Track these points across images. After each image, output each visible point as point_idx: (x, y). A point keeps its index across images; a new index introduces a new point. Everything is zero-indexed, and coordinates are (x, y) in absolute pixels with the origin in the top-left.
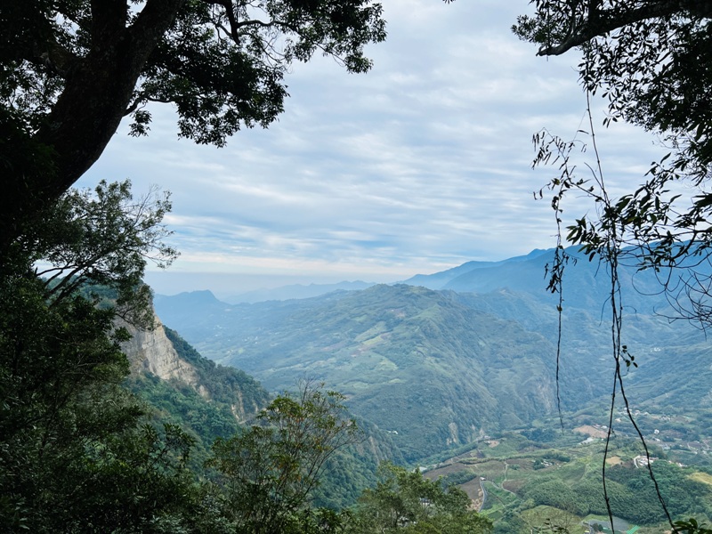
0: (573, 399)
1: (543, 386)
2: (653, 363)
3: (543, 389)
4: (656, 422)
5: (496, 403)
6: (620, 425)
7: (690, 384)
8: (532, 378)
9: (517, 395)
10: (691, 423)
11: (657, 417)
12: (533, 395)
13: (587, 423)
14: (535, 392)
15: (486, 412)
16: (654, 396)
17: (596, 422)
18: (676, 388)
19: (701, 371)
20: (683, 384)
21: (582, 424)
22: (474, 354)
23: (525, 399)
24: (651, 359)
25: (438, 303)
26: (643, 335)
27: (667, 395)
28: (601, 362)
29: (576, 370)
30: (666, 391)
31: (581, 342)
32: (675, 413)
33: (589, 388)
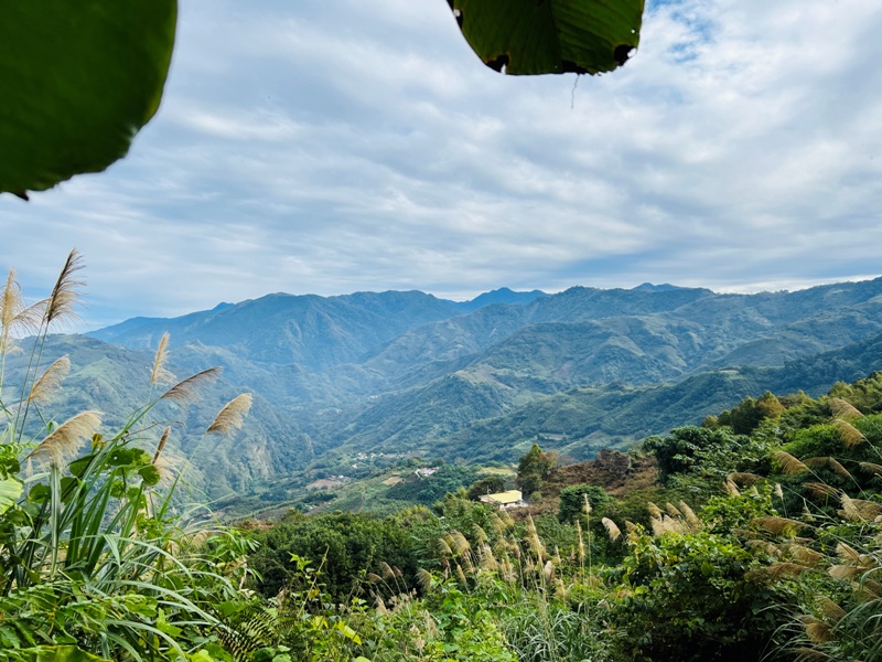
0: (294, 460)
1: (259, 448)
2: (373, 410)
3: (260, 452)
4: (393, 461)
5: (202, 478)
6: (357, 471)
7: (414, 422)
8: (247, 439)
9: (227, 462)
10: (426, 456)
11: (392, 456)
12: (248, 459)
13: (321, 476)
14: (251, 457)
15: (191, 488)
16: (381, 441)
17: (331, 473)
18: (401, 428)
19: (423, 408)
20: (407, 424)
21: (315, 479)
22: (165, 420)
23: (239, 466)
24: (371, 406)
25: (108, 355)
26: (356, 384)
27: (394, 437)
28: (318, 416)
29: (293, 428)
30: (392, 434)
31: (293, 399)
32: (410, 448)
33: (310, 445)
